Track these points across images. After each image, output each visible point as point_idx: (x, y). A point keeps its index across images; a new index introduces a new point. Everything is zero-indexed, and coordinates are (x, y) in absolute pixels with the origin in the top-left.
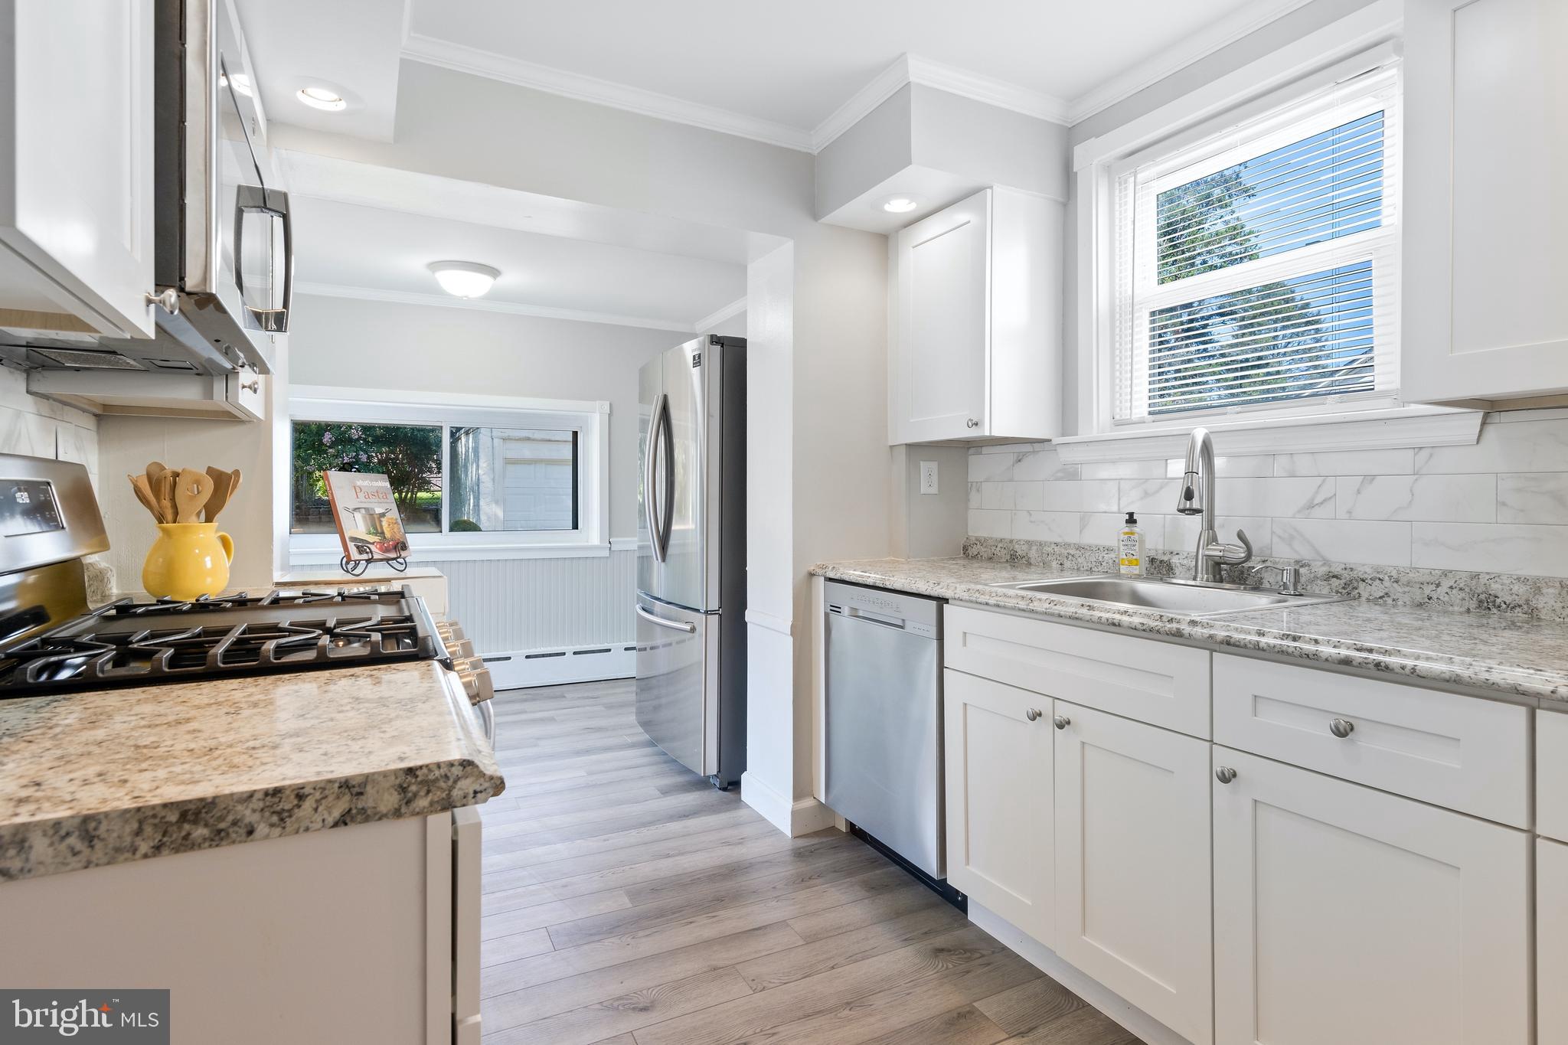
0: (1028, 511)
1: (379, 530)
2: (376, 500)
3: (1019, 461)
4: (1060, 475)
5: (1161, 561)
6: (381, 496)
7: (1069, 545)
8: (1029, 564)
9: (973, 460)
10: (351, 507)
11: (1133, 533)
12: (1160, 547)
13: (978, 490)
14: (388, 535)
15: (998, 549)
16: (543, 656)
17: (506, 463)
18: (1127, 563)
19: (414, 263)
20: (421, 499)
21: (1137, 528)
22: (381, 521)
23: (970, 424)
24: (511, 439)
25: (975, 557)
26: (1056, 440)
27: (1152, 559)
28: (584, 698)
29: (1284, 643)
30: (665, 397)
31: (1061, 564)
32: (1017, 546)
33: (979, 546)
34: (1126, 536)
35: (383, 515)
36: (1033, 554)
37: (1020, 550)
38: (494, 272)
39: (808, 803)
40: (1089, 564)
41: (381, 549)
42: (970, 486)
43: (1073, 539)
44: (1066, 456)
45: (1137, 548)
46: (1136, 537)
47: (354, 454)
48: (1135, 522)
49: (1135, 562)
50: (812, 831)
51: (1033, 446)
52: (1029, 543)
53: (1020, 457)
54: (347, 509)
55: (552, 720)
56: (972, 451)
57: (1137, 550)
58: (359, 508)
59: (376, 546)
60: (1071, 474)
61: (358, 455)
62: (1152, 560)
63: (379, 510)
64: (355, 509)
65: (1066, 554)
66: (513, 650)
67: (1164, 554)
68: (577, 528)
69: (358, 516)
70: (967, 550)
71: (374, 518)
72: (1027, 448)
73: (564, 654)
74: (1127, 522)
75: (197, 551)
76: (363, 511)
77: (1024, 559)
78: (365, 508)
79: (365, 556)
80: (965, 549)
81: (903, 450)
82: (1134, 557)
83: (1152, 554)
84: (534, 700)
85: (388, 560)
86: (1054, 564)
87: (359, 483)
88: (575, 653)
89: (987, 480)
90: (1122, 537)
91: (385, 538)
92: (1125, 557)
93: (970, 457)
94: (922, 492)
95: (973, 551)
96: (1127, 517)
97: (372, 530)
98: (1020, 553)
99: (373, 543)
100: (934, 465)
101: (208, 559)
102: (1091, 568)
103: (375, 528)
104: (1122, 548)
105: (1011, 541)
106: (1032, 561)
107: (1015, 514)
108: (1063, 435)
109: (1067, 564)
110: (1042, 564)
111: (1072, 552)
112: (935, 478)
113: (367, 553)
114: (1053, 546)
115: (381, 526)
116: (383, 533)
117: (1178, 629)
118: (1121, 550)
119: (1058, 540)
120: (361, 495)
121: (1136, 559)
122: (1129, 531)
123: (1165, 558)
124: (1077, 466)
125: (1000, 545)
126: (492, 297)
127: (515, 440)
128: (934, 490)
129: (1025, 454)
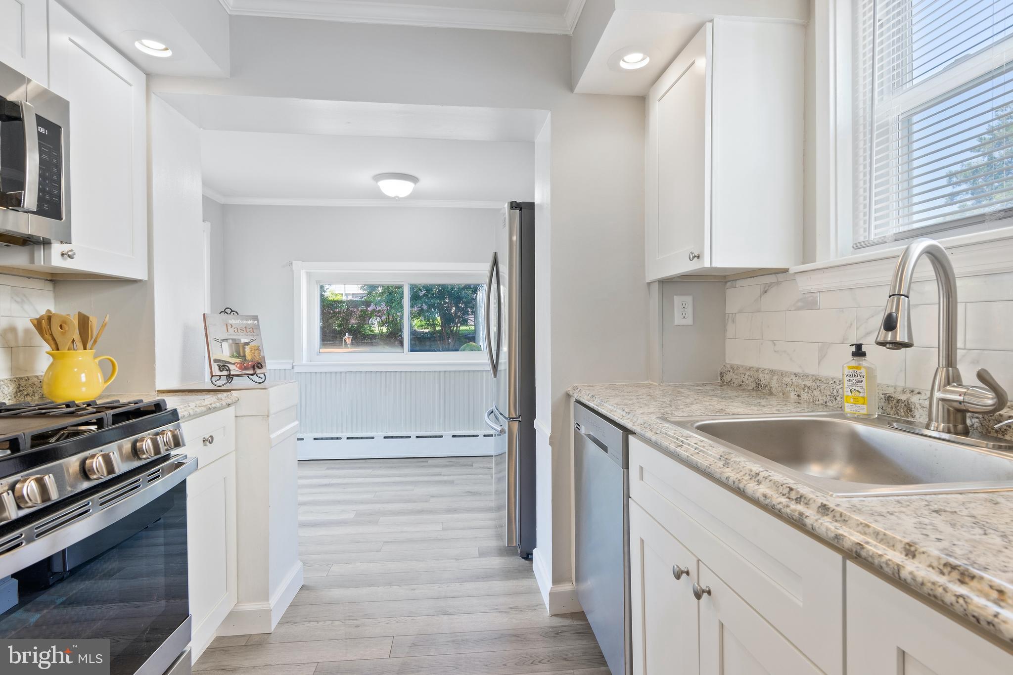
0: (773, 341)
1: (242, 354)
2: (244, 334)
3: (766, 292)
4: (800, 304)
5: (898, 401)
6: (248, 330)
7: (807, 376)
8: (771, 394)
9: (731, 293)
10: (220, 338)
11: (858, 368)
12: (901, 384)
13: (733, 321)
14: (248, 357)
15: (746, 377)
16: (465, 436)
18: (852, 400)
19: (362, 177)
20: (462, 330)
21: (865, 362)
22: (244, 348)
23: (691, 256)
25: (728, 383)
26: (794, 269)
27: (889, 396)
28: (484, 468)
29: (942, 580)
30: (496, 254)
31: (798, 396)
32: (761, 375)
33: (731, 373)
34: (851, 371)
35: (248, 344)
36: (774, 384)
37: (764, 378)
38: (413, 179)
39: (566, 587)
40: (824, 398)
41: (241, 368)
42: (727, 316)
43: (812, 370)
44: (805, 285)
45: (864, 384)
46: (863, 371)
48: (864, 354)
49: (861, 401)
50: (570, 611)
51: (776, 276)
52: (772, 372)
53: (766, 289)
54: (216, 340)
55: (451, 482)
56: (729, 284)
57: (865, 387)
58: (227, 339)
59: (236, 366)
60: (809, 303)
62: (889, 399)
63: (244, 340)
64: (223, 340)
65: (803, 386)
66: (445, 431)
67: (904, 392)
69: (225, 345)
70: (723, 376)
71: (239, 346)
72: (771, 279)
73: (478, 436)
74: (854, 354)
75: (76, 370)
76: (230, 341)
77: (767, 388)
78: (232, 339)
79: (225, 373)
80: (722, 375)
81: (656, 285)
82: (861, 395)
83: (890, 391)
84: (452, 466)
85: (248, 375)
86: (793, 396)
87: (232, 322)
88: (485, 436)
89: (740, 312)
90: (846, 371)
91: (246, 360)
92: (849, 394)
93: (727, 290)
94: (675, 324)
95: (727, 378)
96: (854, 349)
97: (235, 354)
98: (763, 382)
99: (234, 364)
100: (689, 299)
101: (83, 375)
102: (826, 402)
103: (238, 353)
104: (846, 383)
105: (758, 370)
106: (774, 391)
107: (762, 344)
108: (803, 263)
109: (804, 396)
110: (781, 394)
111: (808, 383)
112: (689, 310)
113: (227, 370)
114: (793, 377)
115: (244, 352)
116: (245, 356)
117: (801, 514)
118: (846, 385)
119: (797, 370)
120: (231, 330)
121: (863, 397)
122: (857, 365)
123: (903, 397)
124: (814, 295)
125: (748, 373)
126: (413, 196)
128: (689, 321)
129: (770, 285)
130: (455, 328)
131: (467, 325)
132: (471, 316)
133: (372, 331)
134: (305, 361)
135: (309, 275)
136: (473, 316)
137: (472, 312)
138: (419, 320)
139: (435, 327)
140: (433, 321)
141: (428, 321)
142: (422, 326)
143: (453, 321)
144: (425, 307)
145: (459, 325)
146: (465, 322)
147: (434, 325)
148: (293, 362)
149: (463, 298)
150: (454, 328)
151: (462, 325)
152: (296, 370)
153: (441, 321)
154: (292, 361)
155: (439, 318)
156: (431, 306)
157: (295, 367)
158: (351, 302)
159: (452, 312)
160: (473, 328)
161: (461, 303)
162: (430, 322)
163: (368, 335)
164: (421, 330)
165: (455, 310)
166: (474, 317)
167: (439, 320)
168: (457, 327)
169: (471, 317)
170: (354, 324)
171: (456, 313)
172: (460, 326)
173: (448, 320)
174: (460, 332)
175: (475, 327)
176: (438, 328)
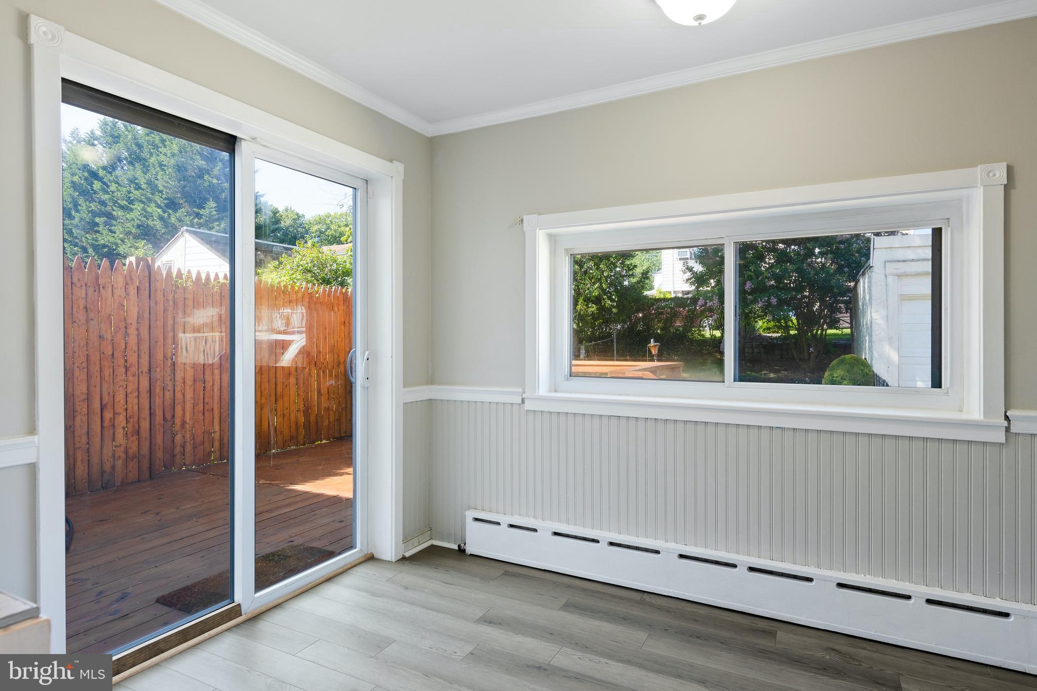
17: (902, 300)
20: (830, 335)
24: (907, 275)
47: (766, 298)
61: (769, 299)
66: (819, 566)
68: (940, 387)
73: (908, 597)
127: (911, 275)
130: (819, 332)
131: (837, 328)
132: (845, 315)
133: (703, 336)
134: (543, 390)
135: (553, 239)
136: (848, 315)
137: (847, 309)
138: (765, 320)
139: (789, 330)
140: (786, 323)
141: (779, 321)
142: (768, 329)
143: (818, 323)
144: (774, 301)
145: (825, 327)
146: (834, 324)
147: (787, 328)
148: (524, 393)
149: (832, 287)
150: (817, 332)
151: (830, 327)
152: (528, 406)
153: (798, 322)
154: (520, 390)
155: (794, 318)
156: (781, 302)
157: (526, 401)
158: (676, 299)
159: (815, 309)
160: (848, 331)
161: (829, 297)
162: (780, 323)
163: (696, 340)
164: (768, 335)
165: (820, 306)
166: (851, 317)
167: (795, 321)
168: (823, 330)
169: (845, 317)
170: (679, 326)
171: (821, 309)
172: (826, 330)
173: (808, 320)
174: (827, 337)
175: (852, 331)
176: (792, 332)
